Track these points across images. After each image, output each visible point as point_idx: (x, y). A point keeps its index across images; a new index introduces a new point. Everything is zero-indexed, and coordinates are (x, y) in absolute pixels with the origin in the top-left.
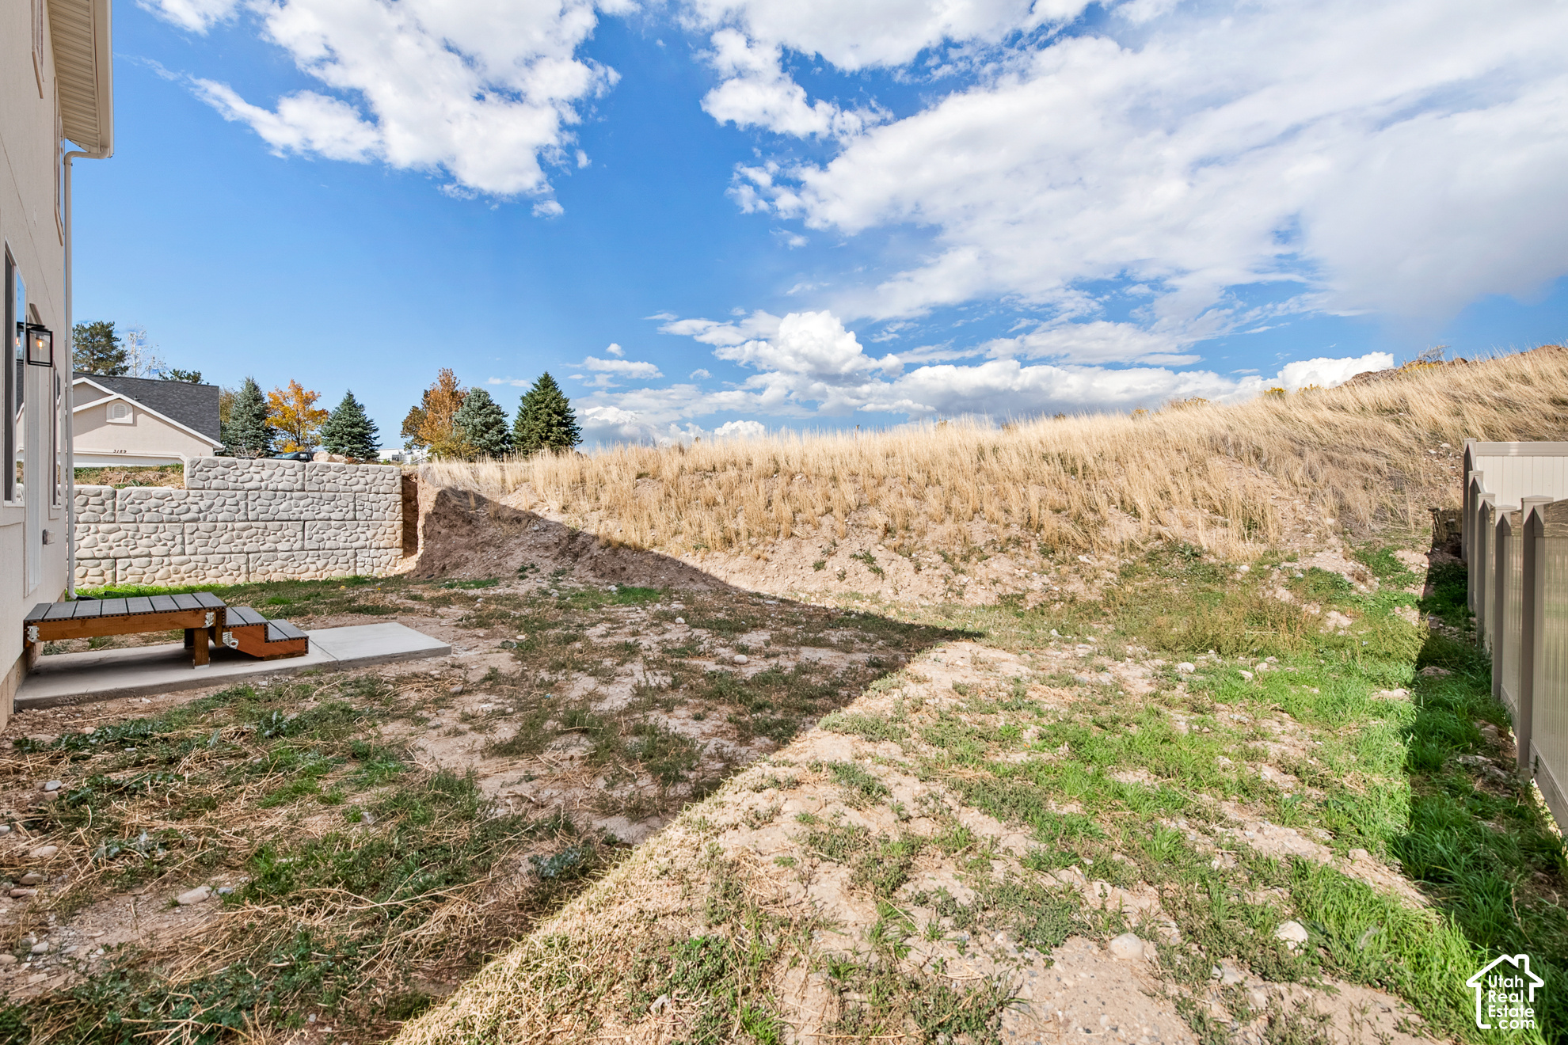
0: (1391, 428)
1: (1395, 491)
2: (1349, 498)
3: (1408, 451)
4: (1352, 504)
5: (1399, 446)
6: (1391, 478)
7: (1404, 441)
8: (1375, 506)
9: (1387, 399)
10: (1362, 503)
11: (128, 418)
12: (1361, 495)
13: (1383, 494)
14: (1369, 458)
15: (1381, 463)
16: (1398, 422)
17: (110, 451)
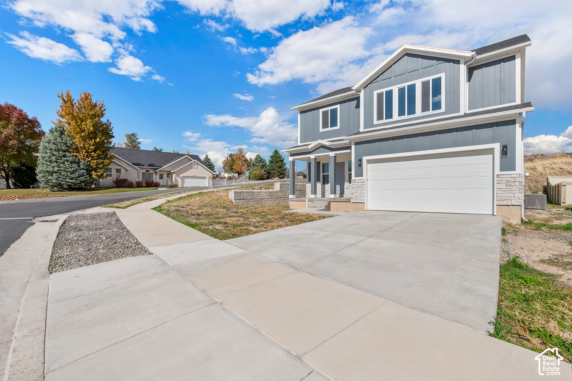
0: (534, 172)
1: (536, 183)
2: (530, 184)
3: (538, 177)
4: (530, 185)
5: (536, 176)
6: (535, 181)
7: (537, 175)
8: (534, 185)
9: (532, 167)
10: (532, 185)
11: (196, 167)
12: (531, 184)
13: (534, 184)
14: (531, 178)
15: (533, 179)
16: (535, 172)
17: (192, 175)
